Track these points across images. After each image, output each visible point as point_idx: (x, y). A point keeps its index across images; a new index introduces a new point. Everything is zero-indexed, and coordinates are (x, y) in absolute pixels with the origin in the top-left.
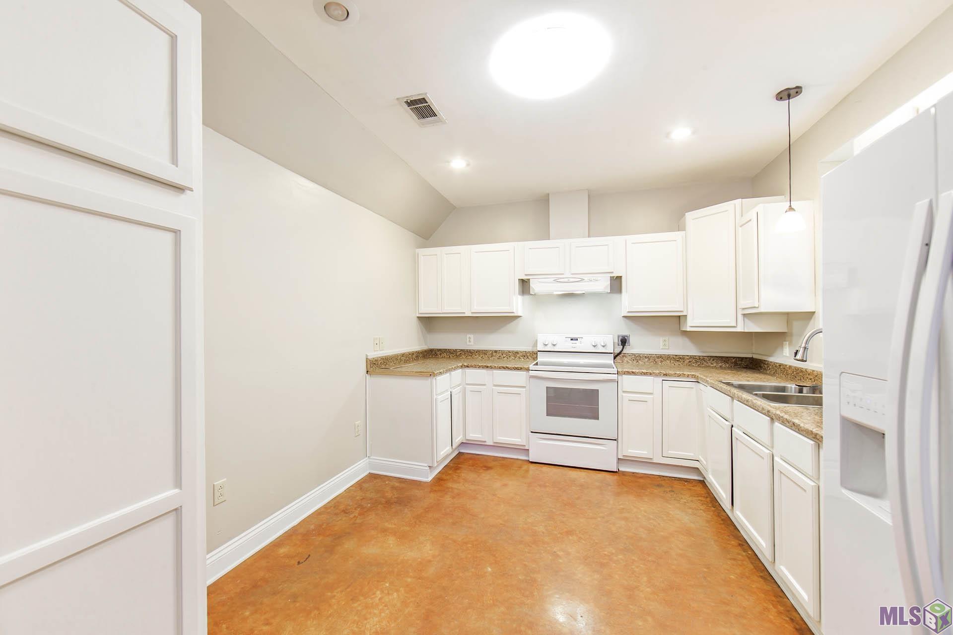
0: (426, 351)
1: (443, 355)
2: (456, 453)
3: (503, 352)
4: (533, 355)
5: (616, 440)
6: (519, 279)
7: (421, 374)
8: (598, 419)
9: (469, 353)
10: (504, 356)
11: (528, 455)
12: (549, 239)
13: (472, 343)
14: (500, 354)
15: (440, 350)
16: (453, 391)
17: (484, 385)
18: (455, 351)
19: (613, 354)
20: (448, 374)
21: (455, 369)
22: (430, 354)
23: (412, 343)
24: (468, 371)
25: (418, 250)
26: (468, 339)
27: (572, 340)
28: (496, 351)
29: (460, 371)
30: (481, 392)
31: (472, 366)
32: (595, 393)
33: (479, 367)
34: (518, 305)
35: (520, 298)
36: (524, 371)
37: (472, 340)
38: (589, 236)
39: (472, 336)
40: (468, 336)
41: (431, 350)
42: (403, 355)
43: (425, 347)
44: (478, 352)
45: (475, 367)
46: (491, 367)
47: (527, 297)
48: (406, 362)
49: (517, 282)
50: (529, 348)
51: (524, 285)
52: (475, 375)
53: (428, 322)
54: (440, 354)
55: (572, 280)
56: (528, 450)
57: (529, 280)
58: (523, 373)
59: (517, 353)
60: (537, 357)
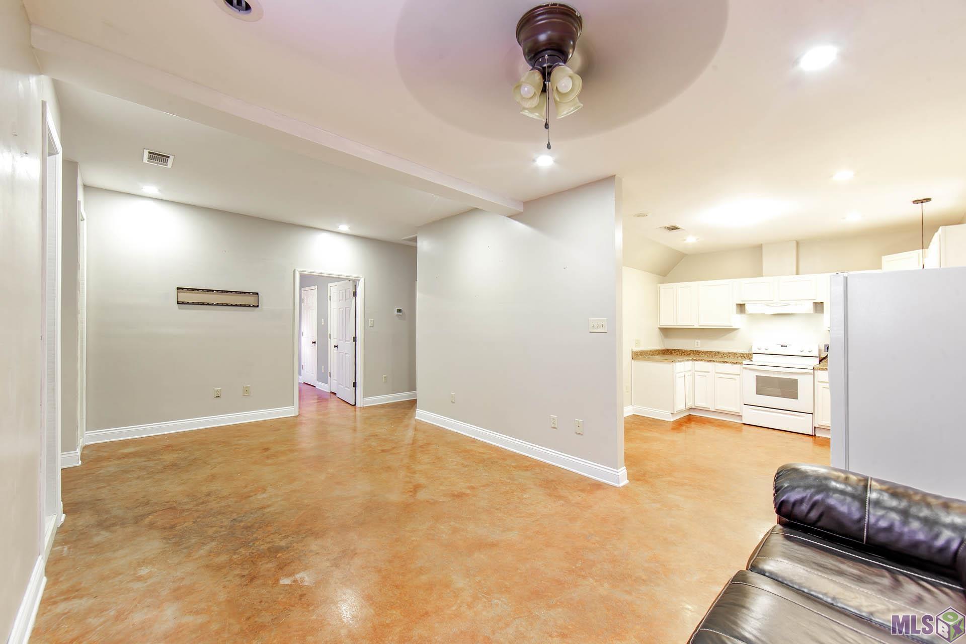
0: (664, 350)
1: (676, 353)
2: (687, 414)
3: (724, 353)
4: (749, 356)
5: (812, 414)
6: (737, 304)
7: (666, 361)
8: (797, 398)
9: (698, 353)
10: (725, 356)
11: (742, 420)
12: (762, 276)
13: (699, 346)
14: (722, 354)
15: (675, 350)
16: (687, 374)
17: (709, 372)
18: (686, 351)
19: (818, 358)
20: (683, 363)
21: (687, 360)
22: (667, 352)
23: (656, 344)
24: (696, 362)
25: (659, 285)
26: (696, 344)
27: (782, 346)
28: (718, 352)
29: (690, 363)
30: (706, 376)
31: (699, 360)
32: (796, 381)
33: (705, 361)
34: (736, 320)
35: (739, 316)
36: (738, 364)
37: (699, 344)
38: (797, 273)
39: (699, 341)
40: (696, 341)
41: (668, 350)
42: (650, 351)
43: (663, 348)
44: (704, 352)
45: (702, 360)
46: (714, 361)
47: (743, 315)
48: (652, 355)
49: (735, 307)
50: (747, 352)
51: (741, 307)
52: (702, 366)
53: (666, 332)
54: (675, 353)
55: (779, 305)
56: (742, 416)
57: (744, 304)
58: (738, 366)
59: (736, 354)
60: (752, 358)
